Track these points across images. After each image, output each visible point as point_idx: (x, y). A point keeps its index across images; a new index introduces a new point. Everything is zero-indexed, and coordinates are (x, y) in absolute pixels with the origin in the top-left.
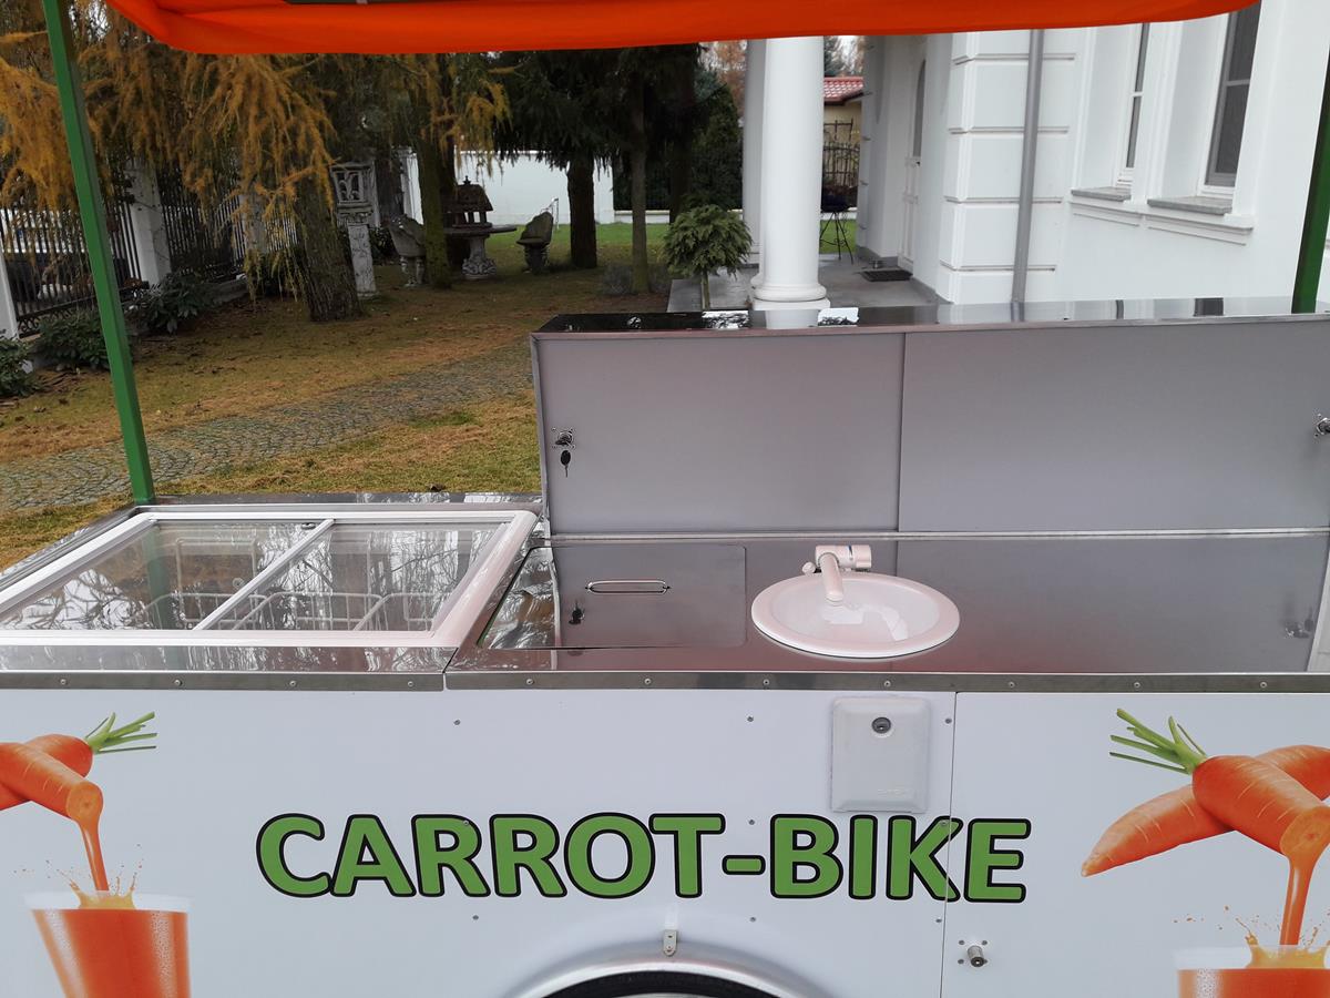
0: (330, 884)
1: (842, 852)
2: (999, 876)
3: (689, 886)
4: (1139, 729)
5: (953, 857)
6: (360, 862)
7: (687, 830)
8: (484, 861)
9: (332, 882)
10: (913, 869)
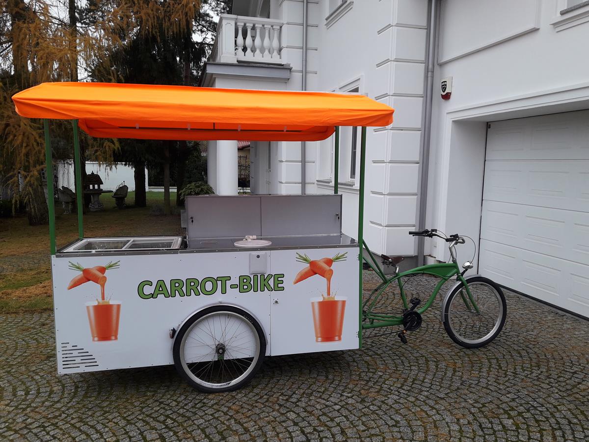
0: (152, 296)
1: (252, 283)
2: (279, 285)
3: (224, 292)
4: (300, 256)
5: (271, 282)
6: (159, 290)
7: (224, 279)
8: (184, 289)
9: (153, 295)
10: (265, 285)
